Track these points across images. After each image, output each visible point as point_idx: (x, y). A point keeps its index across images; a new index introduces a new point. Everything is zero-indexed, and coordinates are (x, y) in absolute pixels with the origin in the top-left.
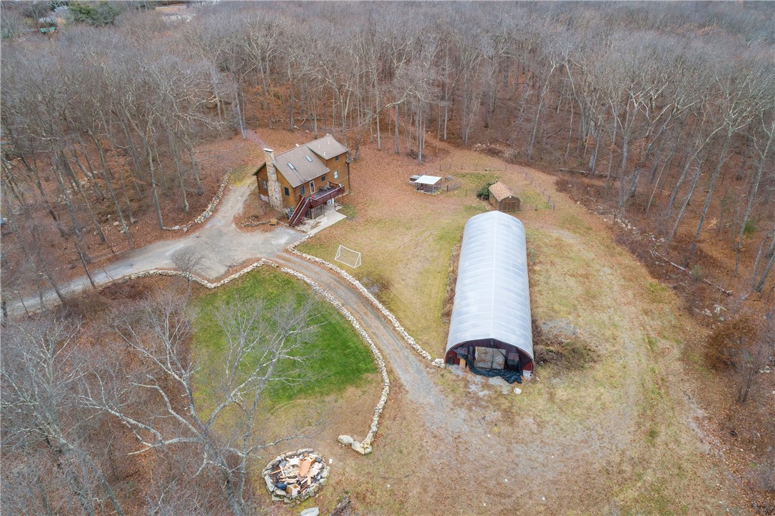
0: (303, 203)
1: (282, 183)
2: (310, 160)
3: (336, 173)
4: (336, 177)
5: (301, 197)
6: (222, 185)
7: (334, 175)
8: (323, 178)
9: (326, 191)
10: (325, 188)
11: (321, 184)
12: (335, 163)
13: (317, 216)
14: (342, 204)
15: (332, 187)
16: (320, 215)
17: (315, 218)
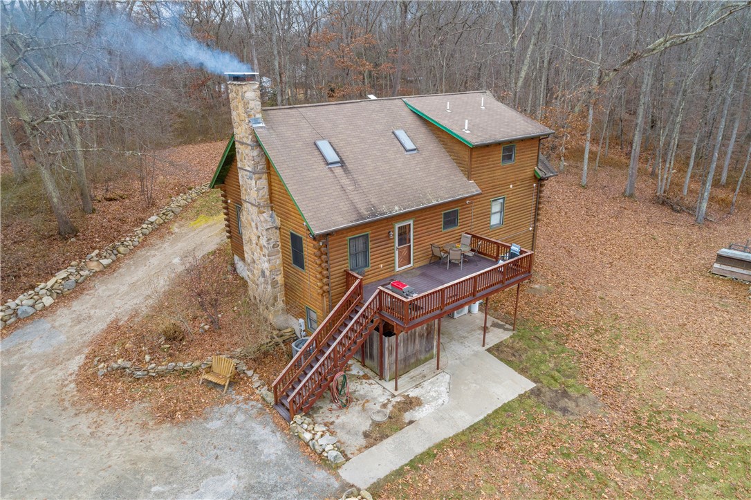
0: (350, 306)
1: (285, 216)
2: (410, 145)
3: (496, 207)
4: (495, 220)
5: (348, 277)
6: (153, 219)
7: (488, 215)
8: (450, 213)
9: (454, 265)
10: (455, 256)
11: (441, 238)
12: (498, 168)
13: (406, 366)
14: (512, 321)
15: (480, 254)
16: (418, 363)
17: (396, 377)
